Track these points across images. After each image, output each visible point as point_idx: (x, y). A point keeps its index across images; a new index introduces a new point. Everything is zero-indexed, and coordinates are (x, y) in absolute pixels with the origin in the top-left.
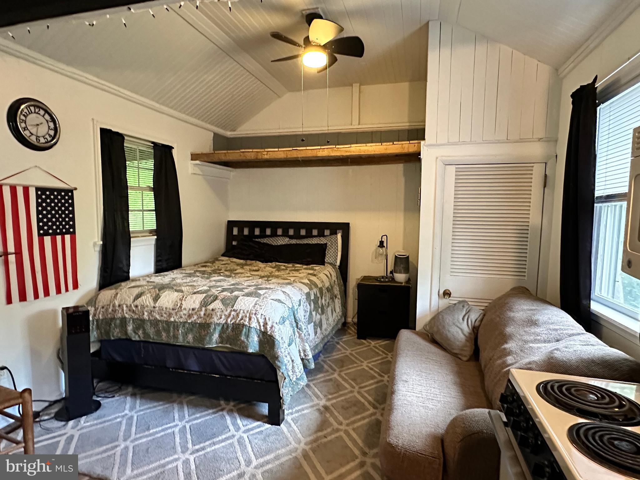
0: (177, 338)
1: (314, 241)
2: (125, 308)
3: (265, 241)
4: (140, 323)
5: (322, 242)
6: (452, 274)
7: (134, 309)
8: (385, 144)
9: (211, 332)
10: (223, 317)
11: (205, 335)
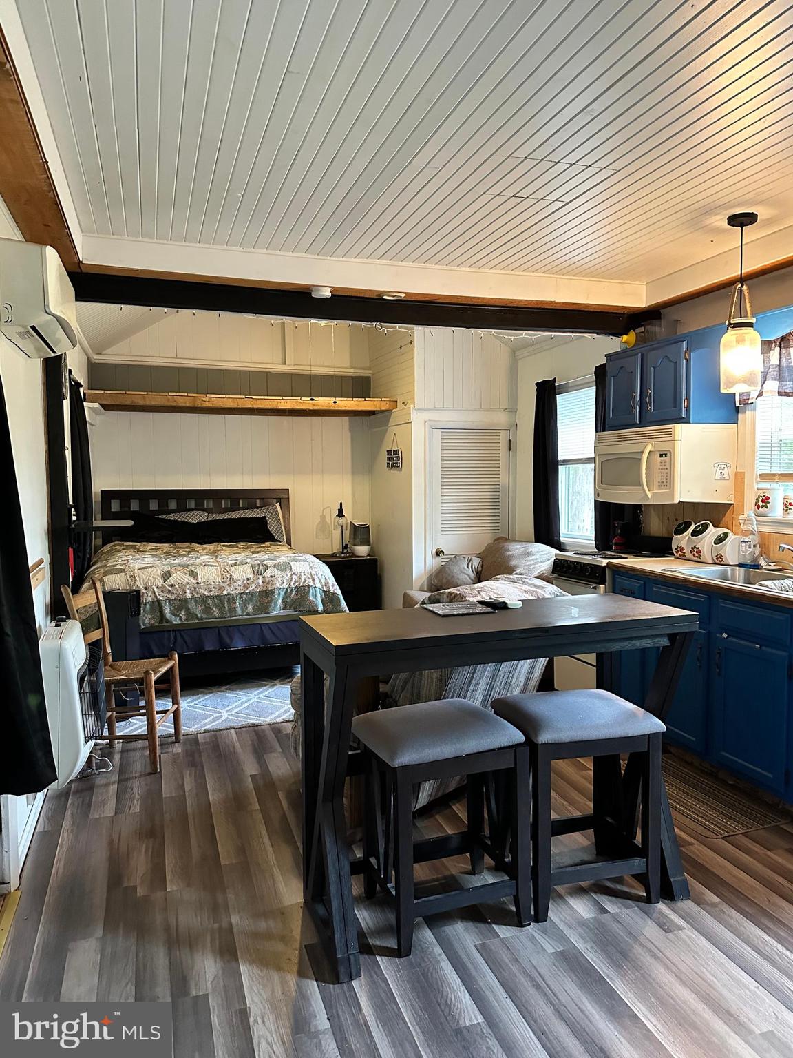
0: (235, 611)
1: (248, 514)
2: (156, 590)
3: (172, 517)
4: (181, 604)
5: (258, 516)
6: (442, 533)
7: (170, 588)
8: (357, 399)
9: (276, 598)
10: (285, 581)
11: (271, 603)
